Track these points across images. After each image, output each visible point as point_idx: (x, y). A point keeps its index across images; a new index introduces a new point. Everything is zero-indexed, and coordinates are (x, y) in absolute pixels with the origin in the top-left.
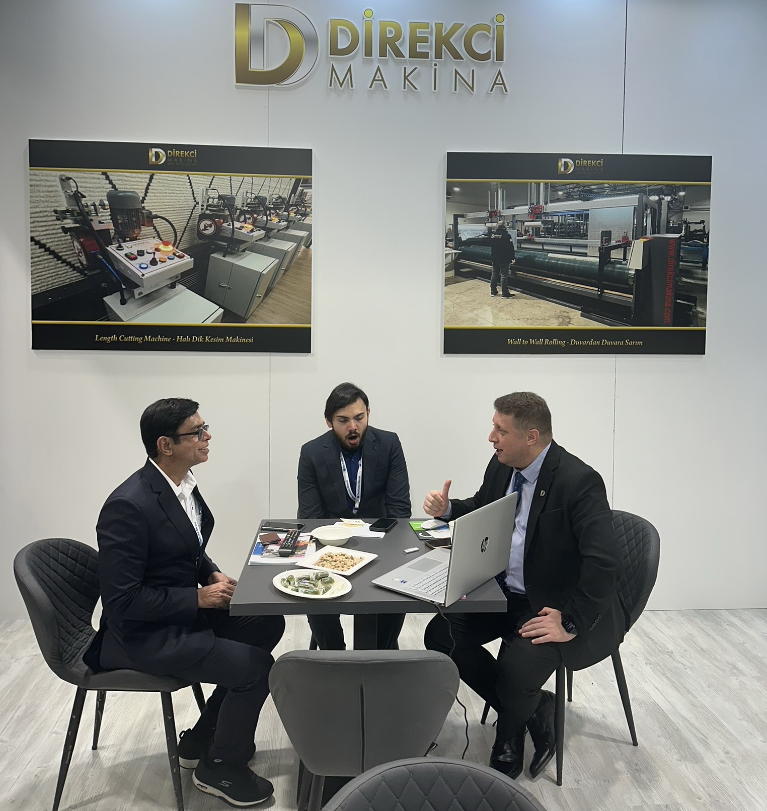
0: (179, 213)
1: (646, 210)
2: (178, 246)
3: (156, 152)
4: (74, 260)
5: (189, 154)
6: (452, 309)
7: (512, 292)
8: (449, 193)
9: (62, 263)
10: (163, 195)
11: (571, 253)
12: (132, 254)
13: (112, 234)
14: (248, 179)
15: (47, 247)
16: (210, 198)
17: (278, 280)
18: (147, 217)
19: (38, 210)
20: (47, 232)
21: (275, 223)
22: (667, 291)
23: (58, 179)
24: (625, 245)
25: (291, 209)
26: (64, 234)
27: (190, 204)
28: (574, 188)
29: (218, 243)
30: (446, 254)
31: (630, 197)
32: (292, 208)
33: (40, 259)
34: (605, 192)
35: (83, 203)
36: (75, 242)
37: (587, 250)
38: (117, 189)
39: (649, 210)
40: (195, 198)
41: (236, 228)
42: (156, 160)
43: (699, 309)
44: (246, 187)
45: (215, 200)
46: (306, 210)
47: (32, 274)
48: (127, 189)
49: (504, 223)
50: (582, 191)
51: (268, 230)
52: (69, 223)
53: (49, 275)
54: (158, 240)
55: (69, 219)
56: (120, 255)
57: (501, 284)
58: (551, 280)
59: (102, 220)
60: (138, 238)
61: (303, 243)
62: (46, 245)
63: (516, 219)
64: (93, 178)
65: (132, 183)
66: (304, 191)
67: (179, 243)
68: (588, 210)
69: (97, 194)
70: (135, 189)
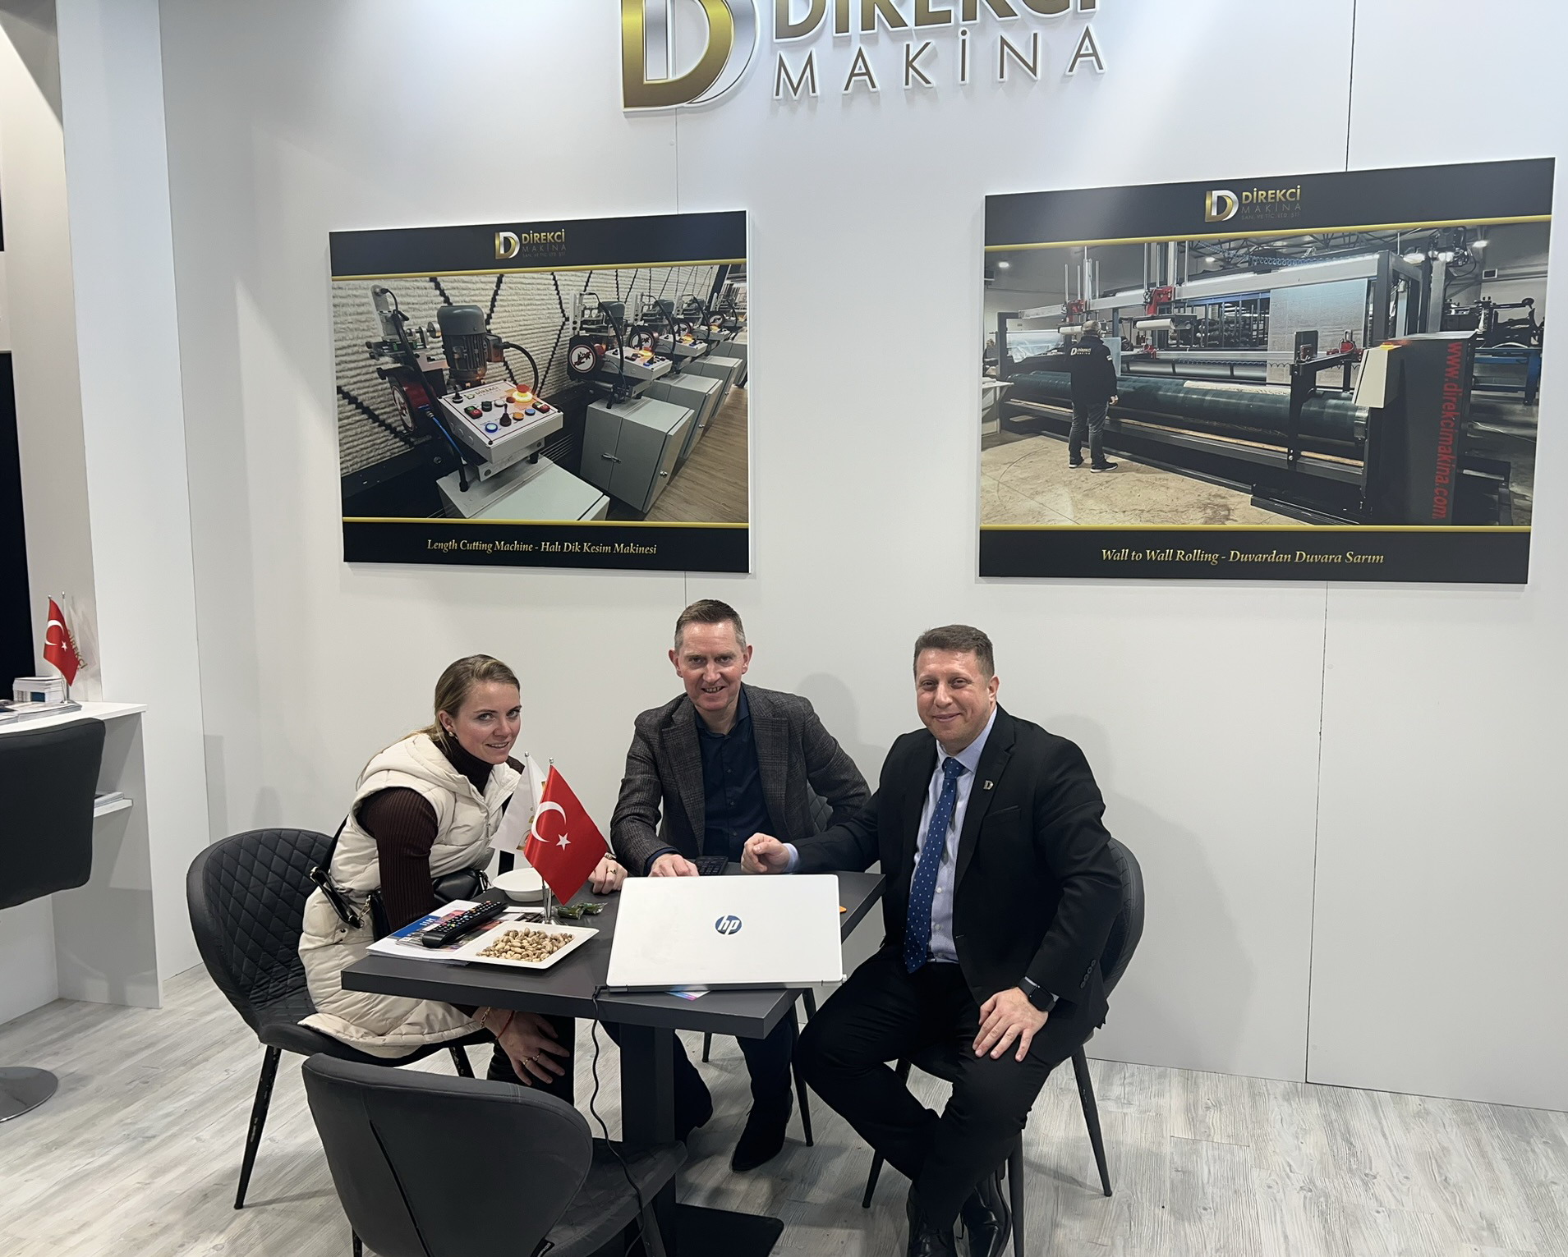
0: (540, 337)
1: (1396, 284)
2: (540, 392)
3: (505, 238)
4: (396, 421)
5: (553, 237)
6: (996, 494)
7: (1111, 459)
8: (988, 273)
9: (379, 426)
10: (517, 308)
11: (1232, 379)
12: (475, 409)
13: (447, 377)
14: (643, 271)
15: (359, 401)
16: (585, 308)
17: (693, 444)
18: (495, 346)
19: (345, 343)
20: (358, 378)
21: (688, 345)
22: (1440, 451)
23: (370, 294)
24: (1349, 358)
25: (712, 320)
26: (380, 381)
27: (557, 320)
28: (1237, 249)
29: (601, 386)
30: (983, 389)
31: (1359, 259)
32: (715, 317)
33: (350, 420)
34: (1305, 252)
35: (405, 328)
36: (395, 392)
37: (1266, 371)
38: (450, 304)
39: (1402, 285)
40: (563, 311)
41: (626, 358)
42: (505, 252)
43: (1515, 488)
44: (641, 286)
45: (593, 311)
46: (737, 319)
47: (340, 445)
48: (465, 302)
49: (1095, 324)
50: (1255, 253)
51: (676, 359)
52: (387, 363)
53: (363, 446)
54: (511, 384)
55: (387, 356)
56: (457, 410)
57: (1090, 443)
58: (1191, 433)
59: (433, 355)
60: (482, 381)
61: (733, 379)
62: (357, 399)
63: (1120, 316)
64: (418, 288)
65: (473, 293)
66: (734, 286)
67: (541, 388)
68: (1268, 291)
69: (424, 313)
70: (476, 301)
